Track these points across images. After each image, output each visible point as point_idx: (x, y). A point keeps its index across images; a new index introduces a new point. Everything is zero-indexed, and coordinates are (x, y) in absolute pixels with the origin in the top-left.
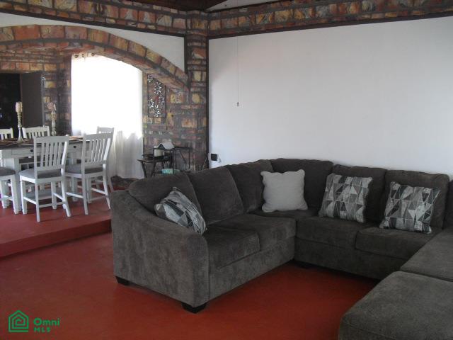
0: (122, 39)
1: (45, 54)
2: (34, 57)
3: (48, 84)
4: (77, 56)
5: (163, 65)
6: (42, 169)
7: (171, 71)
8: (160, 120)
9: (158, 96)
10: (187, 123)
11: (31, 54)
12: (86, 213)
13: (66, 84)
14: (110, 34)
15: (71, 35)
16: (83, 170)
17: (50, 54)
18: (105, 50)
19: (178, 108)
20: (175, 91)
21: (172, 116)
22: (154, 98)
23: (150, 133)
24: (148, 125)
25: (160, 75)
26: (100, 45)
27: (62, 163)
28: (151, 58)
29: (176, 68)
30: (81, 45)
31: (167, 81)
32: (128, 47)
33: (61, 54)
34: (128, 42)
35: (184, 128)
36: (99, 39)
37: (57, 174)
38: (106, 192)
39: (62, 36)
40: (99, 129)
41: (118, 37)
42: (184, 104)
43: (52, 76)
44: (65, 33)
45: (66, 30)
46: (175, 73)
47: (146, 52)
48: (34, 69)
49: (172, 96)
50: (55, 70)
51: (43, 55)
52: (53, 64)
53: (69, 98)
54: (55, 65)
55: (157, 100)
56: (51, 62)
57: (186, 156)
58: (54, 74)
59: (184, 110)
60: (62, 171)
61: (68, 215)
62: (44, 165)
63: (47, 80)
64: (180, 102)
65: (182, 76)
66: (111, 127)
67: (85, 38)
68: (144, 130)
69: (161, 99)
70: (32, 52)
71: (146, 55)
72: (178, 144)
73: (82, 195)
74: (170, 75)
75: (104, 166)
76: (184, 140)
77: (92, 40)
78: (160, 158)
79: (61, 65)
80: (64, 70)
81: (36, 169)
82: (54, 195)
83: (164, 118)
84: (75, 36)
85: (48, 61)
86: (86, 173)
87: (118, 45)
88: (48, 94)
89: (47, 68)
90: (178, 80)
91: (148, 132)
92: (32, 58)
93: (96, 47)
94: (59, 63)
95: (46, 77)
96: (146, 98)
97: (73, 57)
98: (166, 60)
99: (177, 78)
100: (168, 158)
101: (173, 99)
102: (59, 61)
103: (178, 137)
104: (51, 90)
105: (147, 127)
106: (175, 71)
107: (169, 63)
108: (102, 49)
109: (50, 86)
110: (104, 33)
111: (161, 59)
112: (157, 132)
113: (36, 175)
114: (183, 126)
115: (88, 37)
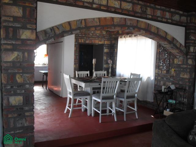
0: (155, 26)
1: (106, 36)
2: (101, 37)
3: (106, 50)
4: (121, 37)
5: (175, 42)
6: (105, 95)
7: (178, 46)
8: (165, 72)
9: (165, 59)
10: (184, 75)
11: (99, 36)
12: (125, 120)
13: (114, 50)
14: (149, 24)
15: (128, 23)
16: (125, 97)
17: (108, 36)
18: (146, 33)
19: (178, 66)
20: (178, 57)
21: (175, 70)
22: (163, 60)
23: (159, 78)
24: (158, 74)
25: (172, 48)
26: (144, 29)
27: (115, 92)
28: (169, 38)
29: (181, 44)
30: (134, 29)
31: (175, 52)
32: (158, 32)
33: (113, 36)
34: (158, 28)
35: (182, 78)
36: (143, 26)
37: (112, 98)
38: (135, 109)
39: (124, 23)
40: (132, 74)
41: (153, 26)
42: (183, 64)
43: (108, 47)
44: (126, 22)
45: (127, 21)
46: (180, 47)
47: (166, 34)
48: (100, 43)
49: (175, 60)
50: (110, 43)
51: (104, 36)
52: (109, 41)
53: (116, 57)
54: (110, 41)
55: (164, 61)
56: (108, 40)
57: (182, 93)
58: (109, 46)
59: (182, 68)
60: (115, 96)
61: (116, 120)
62: (106, 93)
63: (106, 48)
64: (180, 63)
65: (183, 49)
66: (139, 74)
67: (136, 25)
68: (156, 76)
69: (167, 61)
70: (100, 35)
71: (166, 36)
72: (177, 86)
73: (123, 110)
74: (177, 48)
75: (136, 95)
76: (182, 84)
77: (139, 27)
78: (166, 93)
79: (113, 41)
80: (114, 44)
81: (102, 95)
82: (108, 108)
83: (168, 71)
84: (131, 24)
85: (106, 39)
86: (127, 98)
87: (153, 30)
88: (106, 55)
89: (106, 42)
90: (181, 51)
91: (158, 78)
92: (100, 38)
93: (141, 30)
94: (112, 41)
95: (105, 47)
96: (158, 60)
97: (119, 37)
98: (176, 40)
99: (181, 50)
100: (170, 93)
101: (176, 61)
102: (112, 40)
103: (177, 82)
104: (107, 53)
105: (157, 75)
106: (180, 46)
107: (177, 41)
108: (144, 32)
109: (107, 51)
110: (146, 23)
111: (174, 39)
112: (163, 78)
113: (101, 98)
114: (181, 77)
115: (137, 25)
